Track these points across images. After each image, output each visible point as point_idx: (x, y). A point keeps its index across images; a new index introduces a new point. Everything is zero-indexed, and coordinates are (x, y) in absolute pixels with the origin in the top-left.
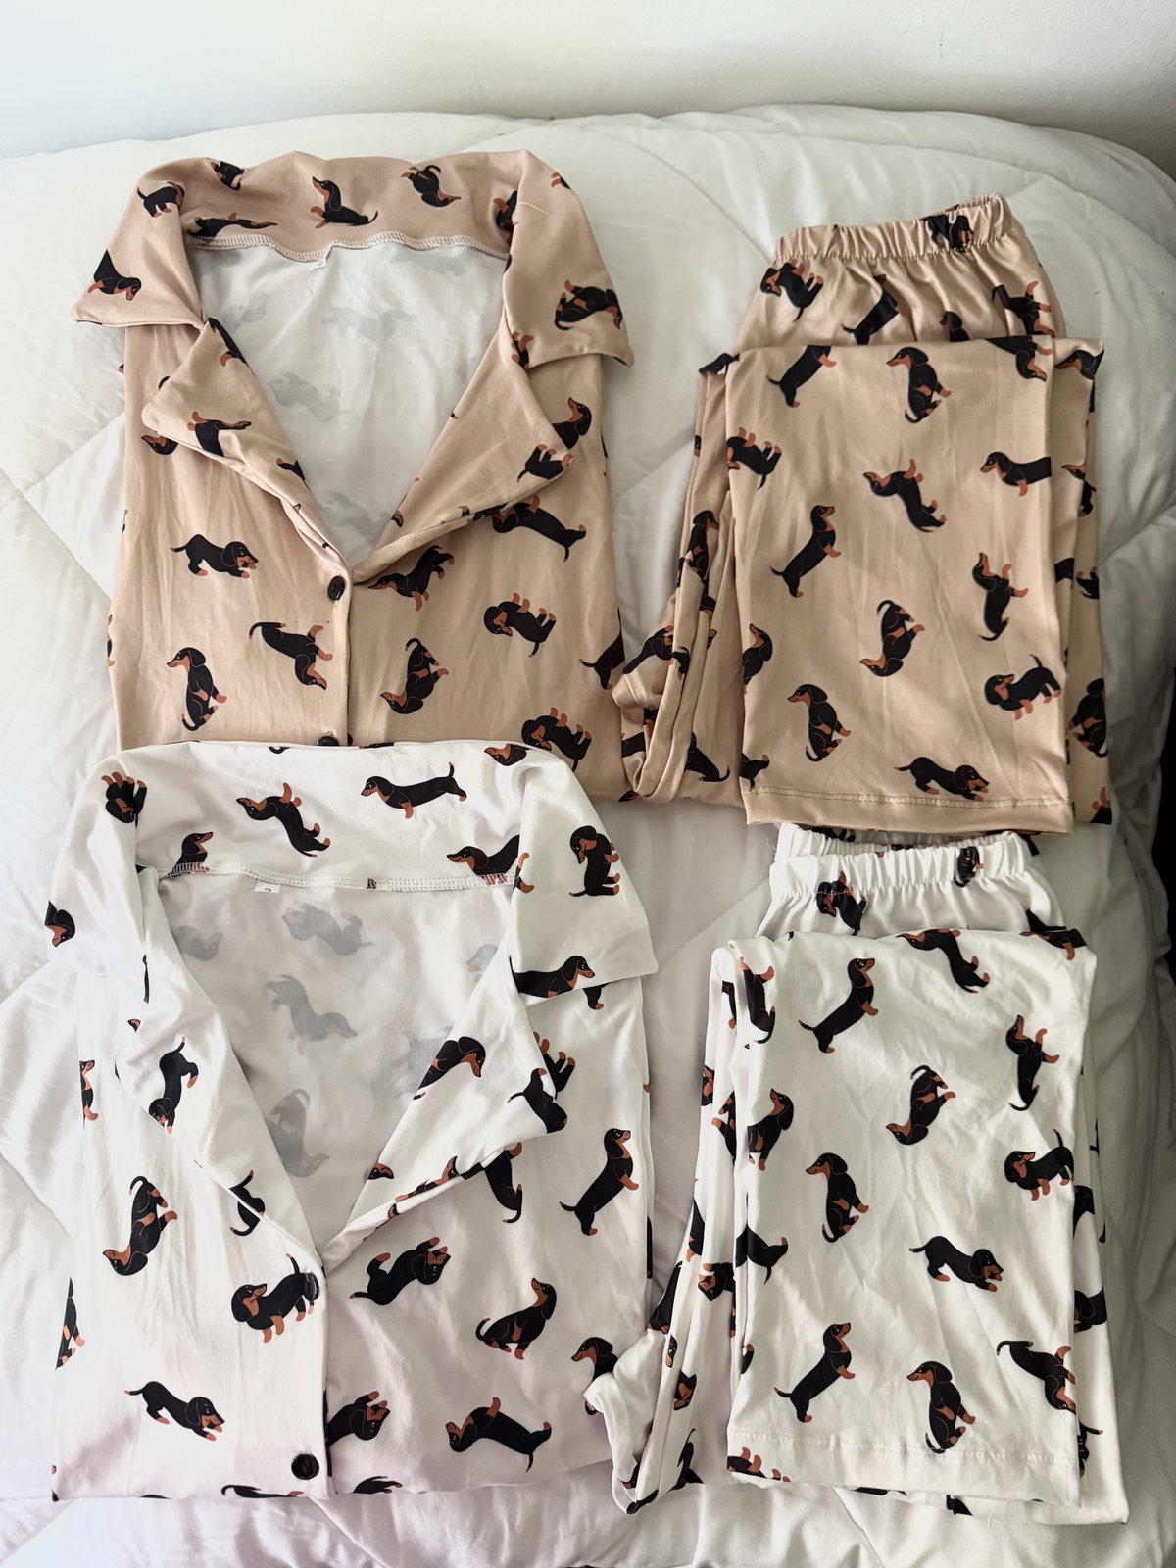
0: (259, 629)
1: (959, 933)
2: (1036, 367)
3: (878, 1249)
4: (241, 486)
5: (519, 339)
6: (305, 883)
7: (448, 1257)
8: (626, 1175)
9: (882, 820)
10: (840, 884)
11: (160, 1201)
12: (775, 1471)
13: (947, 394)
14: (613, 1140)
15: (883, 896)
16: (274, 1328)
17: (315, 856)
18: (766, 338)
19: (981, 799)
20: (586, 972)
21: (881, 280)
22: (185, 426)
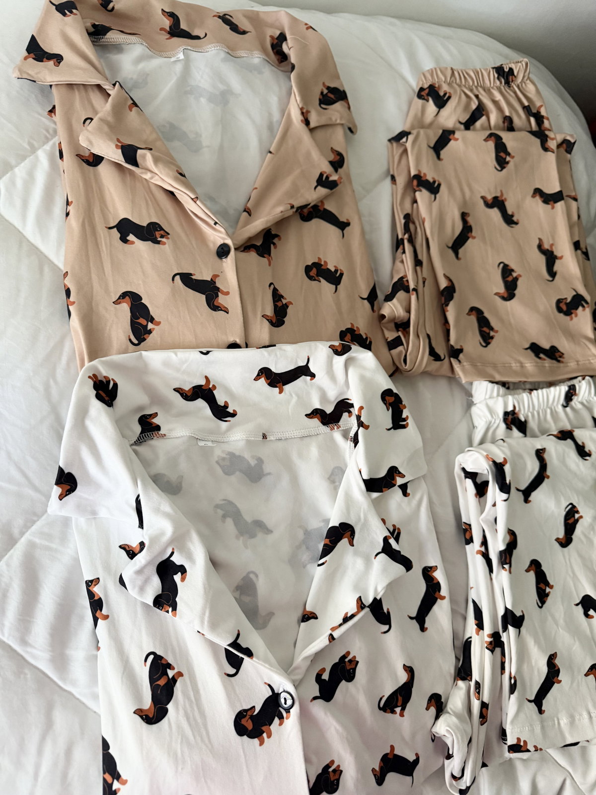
0: (178, 277)
1: (574, 431)
2: (549, 146)
3: (561, 607)
4: (149, 188)
5: (304, 111)
6: (224, 439)
7: (358, 662)
8: (437, 592)
9: (525, 376)
10: (513, 412)
11: (169, 666)
12: (535, 747)
13: (513, 157)
14: (427, 573)
15: (533, 415)
16: (265, 735)
17: (230, 421)
18: (420, 123)
19: (563, 362)
20: (400, 475)
21: (477, 96)
22: (114, 146)
